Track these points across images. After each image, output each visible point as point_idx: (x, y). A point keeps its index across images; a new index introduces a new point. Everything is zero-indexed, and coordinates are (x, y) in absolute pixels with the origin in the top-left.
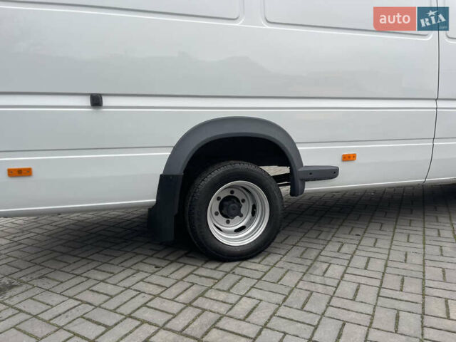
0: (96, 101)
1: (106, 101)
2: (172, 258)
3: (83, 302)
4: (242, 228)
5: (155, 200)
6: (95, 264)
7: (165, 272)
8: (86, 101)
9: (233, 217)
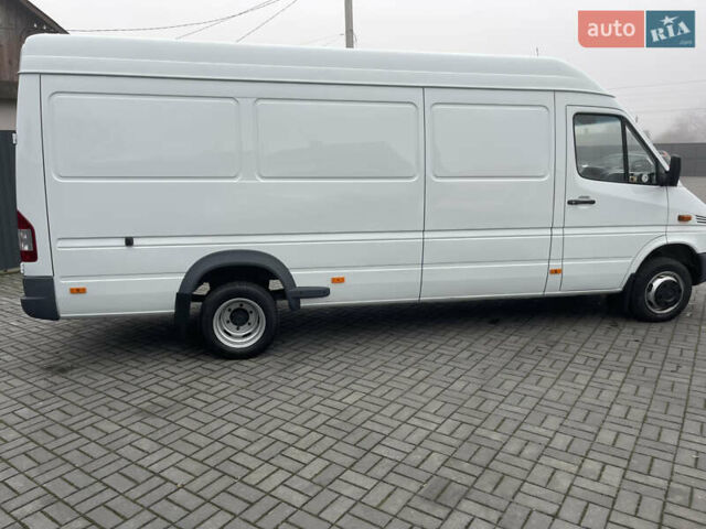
0: (129, 242)
1: (136, 242)
2: (192, 355)
3: (118, 379)
4: (249, 334)
5: (173, 311)
6: (134, 356)
7: (181, 364)
8: (123, 242)
9: (243, 324)
